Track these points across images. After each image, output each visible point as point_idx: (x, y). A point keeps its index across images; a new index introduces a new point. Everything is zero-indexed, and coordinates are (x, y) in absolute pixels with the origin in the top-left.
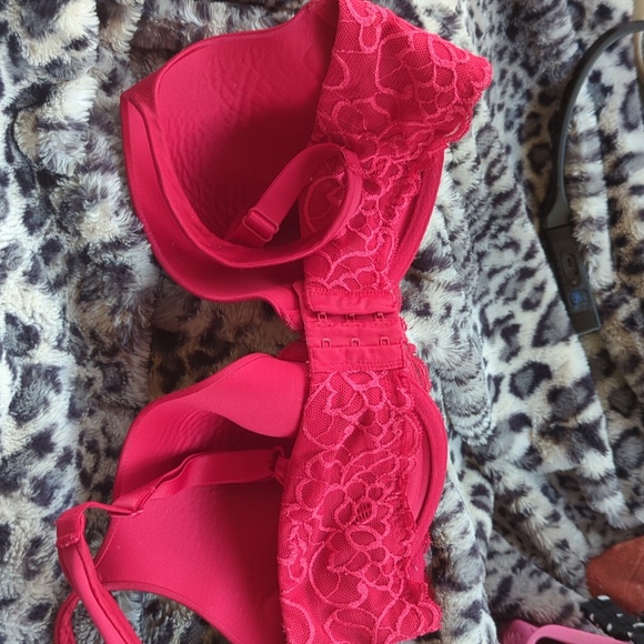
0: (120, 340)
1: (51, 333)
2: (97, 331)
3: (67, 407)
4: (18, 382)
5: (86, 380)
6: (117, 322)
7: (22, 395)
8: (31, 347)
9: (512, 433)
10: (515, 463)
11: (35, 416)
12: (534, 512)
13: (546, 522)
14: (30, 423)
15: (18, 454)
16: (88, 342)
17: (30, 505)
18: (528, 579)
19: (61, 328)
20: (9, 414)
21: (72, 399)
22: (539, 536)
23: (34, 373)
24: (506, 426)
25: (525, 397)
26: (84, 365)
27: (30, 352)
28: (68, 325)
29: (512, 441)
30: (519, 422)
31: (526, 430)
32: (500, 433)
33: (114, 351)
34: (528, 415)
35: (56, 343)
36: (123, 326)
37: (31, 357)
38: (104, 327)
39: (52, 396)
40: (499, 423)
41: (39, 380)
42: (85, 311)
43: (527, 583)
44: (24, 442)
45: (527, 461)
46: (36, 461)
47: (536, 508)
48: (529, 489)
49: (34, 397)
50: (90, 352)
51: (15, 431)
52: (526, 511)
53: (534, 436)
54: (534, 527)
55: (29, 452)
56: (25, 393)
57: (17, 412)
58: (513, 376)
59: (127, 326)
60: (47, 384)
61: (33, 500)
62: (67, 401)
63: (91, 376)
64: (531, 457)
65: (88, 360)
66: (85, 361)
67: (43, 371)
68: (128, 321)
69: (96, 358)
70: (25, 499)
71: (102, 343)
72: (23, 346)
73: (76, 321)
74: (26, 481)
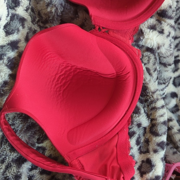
0: (49, 17)
1: (24, 4)
2: (41, 12)
3: (25, 35)
4: (9, 18)
5: (34, 30)
6: (49, 10)
7: (10, 24)
8: (16, 6)
9: (171, 98)
10: (169, 110)
11: (13, 33)
12: (174, 127)
13: (178, 132)
14: (11, 35)
15: (4, 46)
16: (37, 16)
17: (6, 67)
18: (170, 149)
19: (28, 4)
20: (3, 29)
21: (28, 33)
22: (174, 136)
23: (15, 17)
24: (170, 95)
25: (177, 87)
26: (34, 24)
27: (15, 8)
28: (31, 7)
29: (170, 101)
30: (174, 95)
31: (175, 98)
32: (167, 97)
33: (46, 22)
34: (177, 93)
35: (26, 9)
36: (51, 12)
37: (15, 10)
38: (44, 11)
39: (21, 28)
40: (167, 94)
41: (17, 20)
42: (37, 3)
43: (170, 151)
44: (7, 42)
45: (174, 109)
46: (11, 51)
47: (174, 126)
48: (173, 119)
49: (14, 26)
50: (37, 20)
51: (4, 37)
52: (171, 127)
53: (178, 101)
54: (173, 133)
55: (9, 46)
56: (11, 23)
57: (7, 30)
58: (175, 78)
59: (53, 12)
60: (20, 23)
61: (7, 65)
62: (26, 33)
63: (36, 29)
64: (176, 108)
65: (36, 23)
66: (34, 23)
67: (19, 18)
68: (53, 10)
69: (39, 23)
70: (4, 65)
71: (42, 17)
72: (13, 5)
73: (34, 6)
74: (5, 58)
